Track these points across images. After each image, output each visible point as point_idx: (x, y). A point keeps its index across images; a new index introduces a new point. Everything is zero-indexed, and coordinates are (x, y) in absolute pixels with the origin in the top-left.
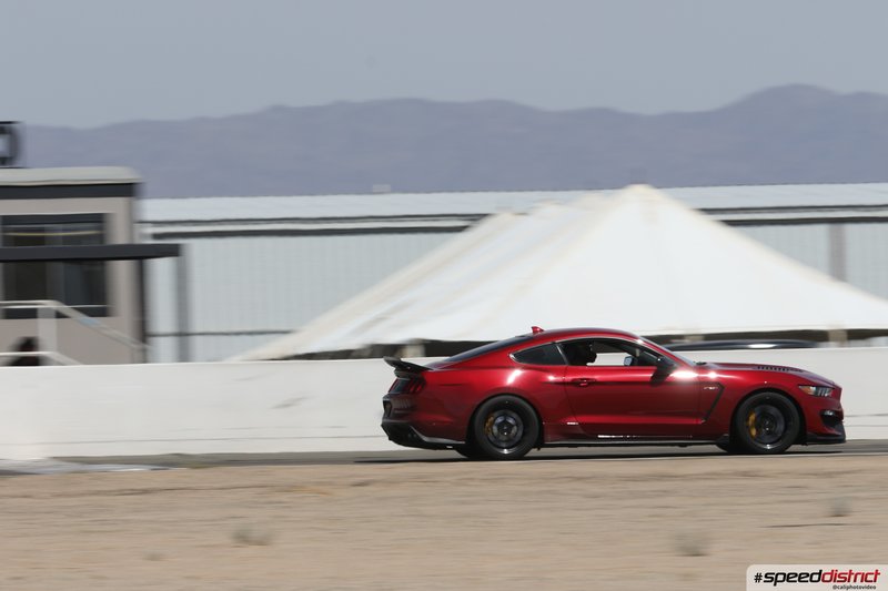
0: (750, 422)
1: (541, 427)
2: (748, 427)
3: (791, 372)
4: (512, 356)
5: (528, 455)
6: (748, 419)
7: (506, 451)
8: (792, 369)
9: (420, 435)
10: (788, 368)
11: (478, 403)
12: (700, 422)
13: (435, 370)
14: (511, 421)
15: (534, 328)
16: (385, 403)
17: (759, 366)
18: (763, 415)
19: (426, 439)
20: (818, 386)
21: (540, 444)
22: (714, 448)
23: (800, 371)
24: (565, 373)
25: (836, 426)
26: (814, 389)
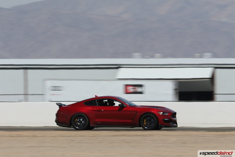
0: (144, 122)
4: (84, 103)
9: (58, 124)
12: (131, 121)
14: (81, 120)
15: (96, 96)
25: (170, 123)
26: (162, 113)
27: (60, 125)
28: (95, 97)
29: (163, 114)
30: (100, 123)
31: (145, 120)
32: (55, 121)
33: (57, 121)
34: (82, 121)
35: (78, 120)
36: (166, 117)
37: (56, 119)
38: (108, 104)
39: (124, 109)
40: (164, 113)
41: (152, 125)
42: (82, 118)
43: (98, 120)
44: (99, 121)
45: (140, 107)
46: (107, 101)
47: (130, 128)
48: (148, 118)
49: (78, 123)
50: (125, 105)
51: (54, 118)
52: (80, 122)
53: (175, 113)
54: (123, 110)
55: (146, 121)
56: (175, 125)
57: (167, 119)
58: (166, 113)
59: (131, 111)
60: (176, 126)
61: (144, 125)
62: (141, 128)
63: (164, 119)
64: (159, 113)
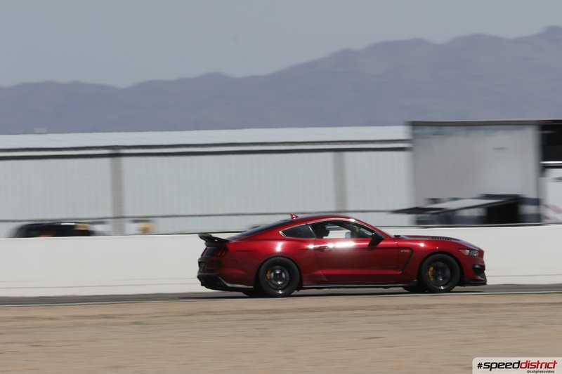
0: (430, 273)
1: (301, 277)
2: (428, 276)
3: (452, 241)
4: (280, 232)
5: (293, 294)
6: (428, 271)
7: (280, 292)
8: (454, 239)
9: (225, 282)
10: (451, 239)
11: (261, 262)
12: (399, 273)
13: (234, 241)
14: (278, 272)
16: (200, 263)
17: (433, 237)
18: (436, 269)
19: (229, 285)
20: (470, 249)
21: (300, 287)
22: (401, 289)
23: (458, 240)
24: (315, 243)
28: (290, 216)
29: (469, 253)
30: (326, 280)
31: (432, 269)
32: (198, 277)
33: (205, 280)
34: (280, 274)
35: (272, 275)
37: (199, 271)
39: (381, 243)
42: (278, 267)
43: (320, 272)
44: (325, 275)
49: (273, 281)
50: (383, 237)
51: (196, 269)
52: (279, 277)
57: (478, 265)
59: (398, 248)
63: (475, 265)
64: (462, 251)
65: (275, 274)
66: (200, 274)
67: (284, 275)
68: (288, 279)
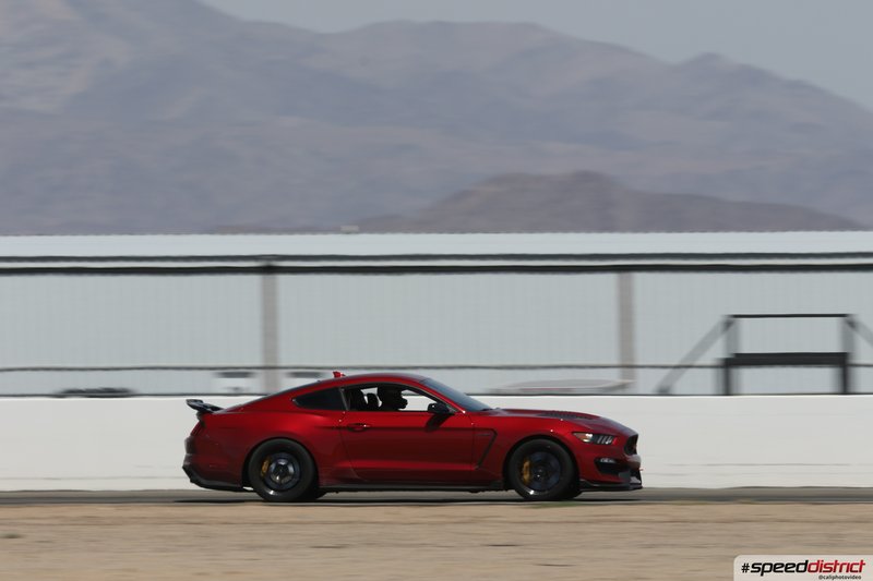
0: (524, 469)
1: (316, 471)
4: (294, 400)
6: (521, 468)
9: (198, 477)
12: (473, 469)
14: (283, 463)
20: (596, 433)
25: (620, 475)
26: (591, 436)
27: (203, 481)
28: (332, 377)
29: (593, 442)
30: (356, 477)
31: (527, 464)
32: (184, 468)
33: (192, 470)
34: (286, 467)
35: (273, 466)
36: (606, 450)
37: (187, 459)
38: (380, 403)
39: (447, 423)
40: (596, 435)
41: (553, 480)
42: (284, 455)
43: (348, 464)
44: (355, 469)
45: (506, 414)
46: (374, 391)
47: (468, 493)
48: (538, 456)
49: (273, 477)
50: (451, 410)
51: (181, 454)
52: (283, 471)
53: (635, 438)
54: (442, 426)
55: (531, 466)
56: (634, 480)
57: (610, 458)
58: (605, 435)
59: (474, 429)
60: (639, 486)
61: (524, 483)
62: (512, 493)
63: (600, 459)
64: (579, 435)
65: (278, 466)
66: (188, 463)
67: (291, 469)
68: (298, 475)
